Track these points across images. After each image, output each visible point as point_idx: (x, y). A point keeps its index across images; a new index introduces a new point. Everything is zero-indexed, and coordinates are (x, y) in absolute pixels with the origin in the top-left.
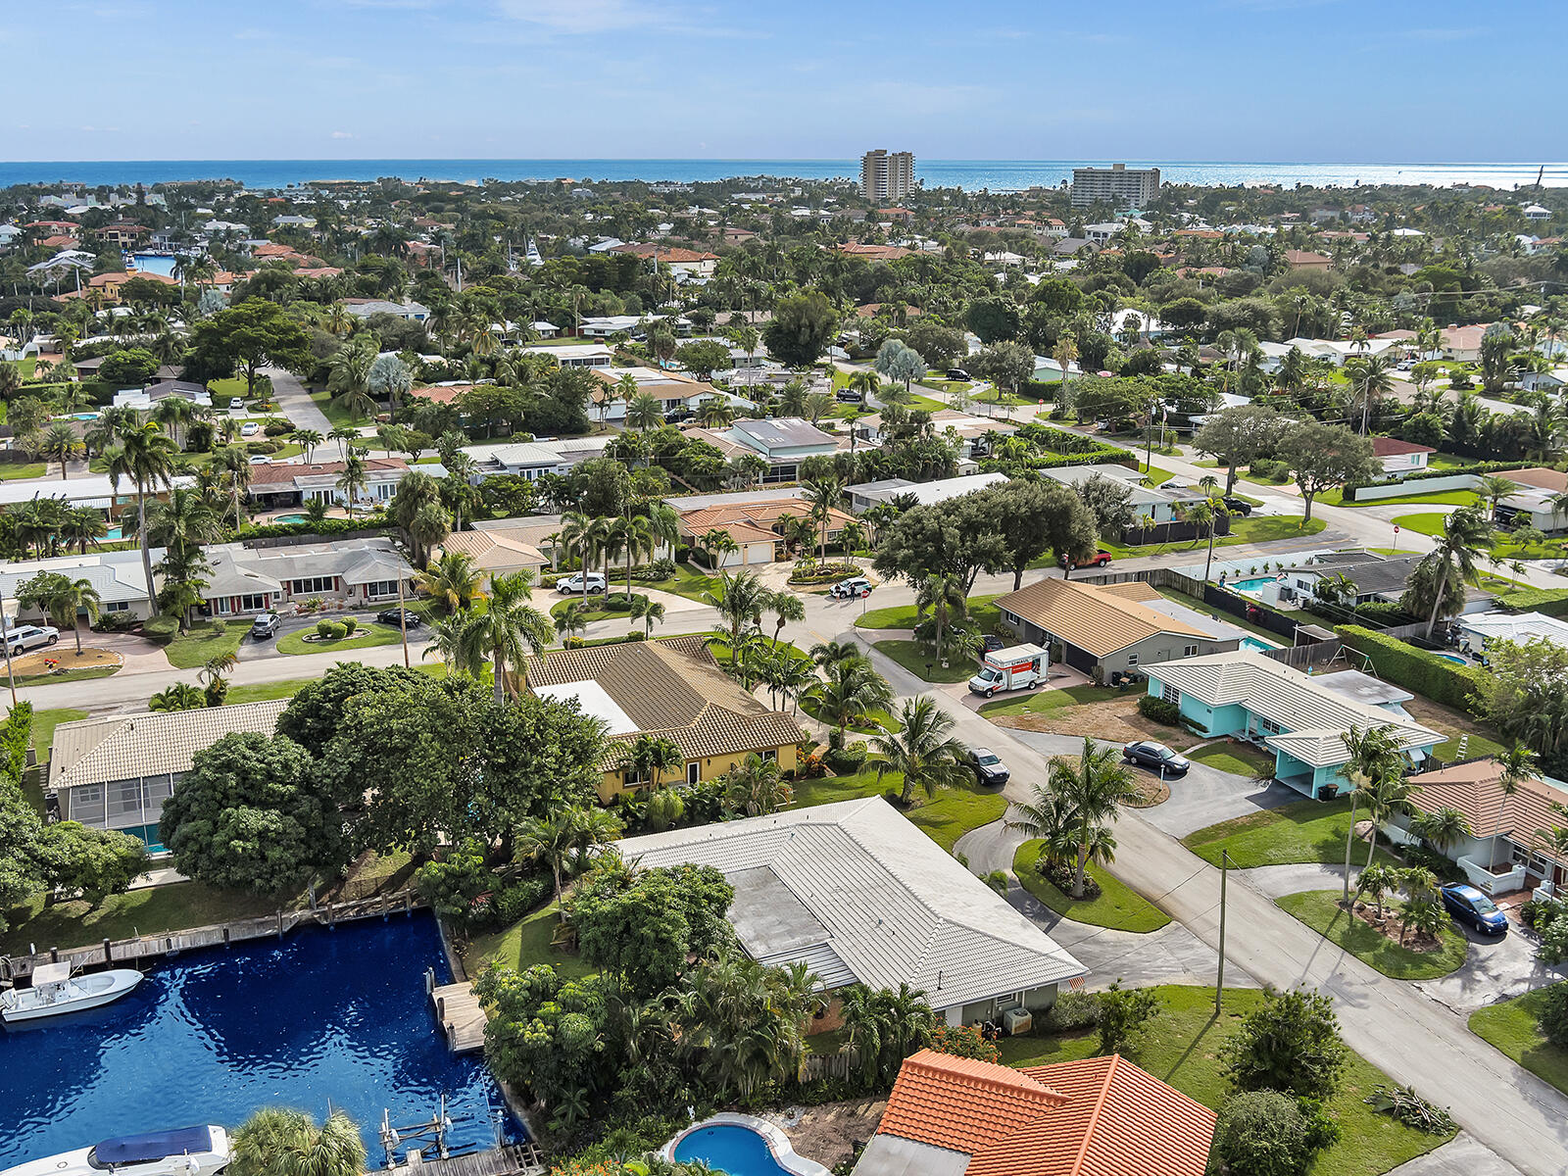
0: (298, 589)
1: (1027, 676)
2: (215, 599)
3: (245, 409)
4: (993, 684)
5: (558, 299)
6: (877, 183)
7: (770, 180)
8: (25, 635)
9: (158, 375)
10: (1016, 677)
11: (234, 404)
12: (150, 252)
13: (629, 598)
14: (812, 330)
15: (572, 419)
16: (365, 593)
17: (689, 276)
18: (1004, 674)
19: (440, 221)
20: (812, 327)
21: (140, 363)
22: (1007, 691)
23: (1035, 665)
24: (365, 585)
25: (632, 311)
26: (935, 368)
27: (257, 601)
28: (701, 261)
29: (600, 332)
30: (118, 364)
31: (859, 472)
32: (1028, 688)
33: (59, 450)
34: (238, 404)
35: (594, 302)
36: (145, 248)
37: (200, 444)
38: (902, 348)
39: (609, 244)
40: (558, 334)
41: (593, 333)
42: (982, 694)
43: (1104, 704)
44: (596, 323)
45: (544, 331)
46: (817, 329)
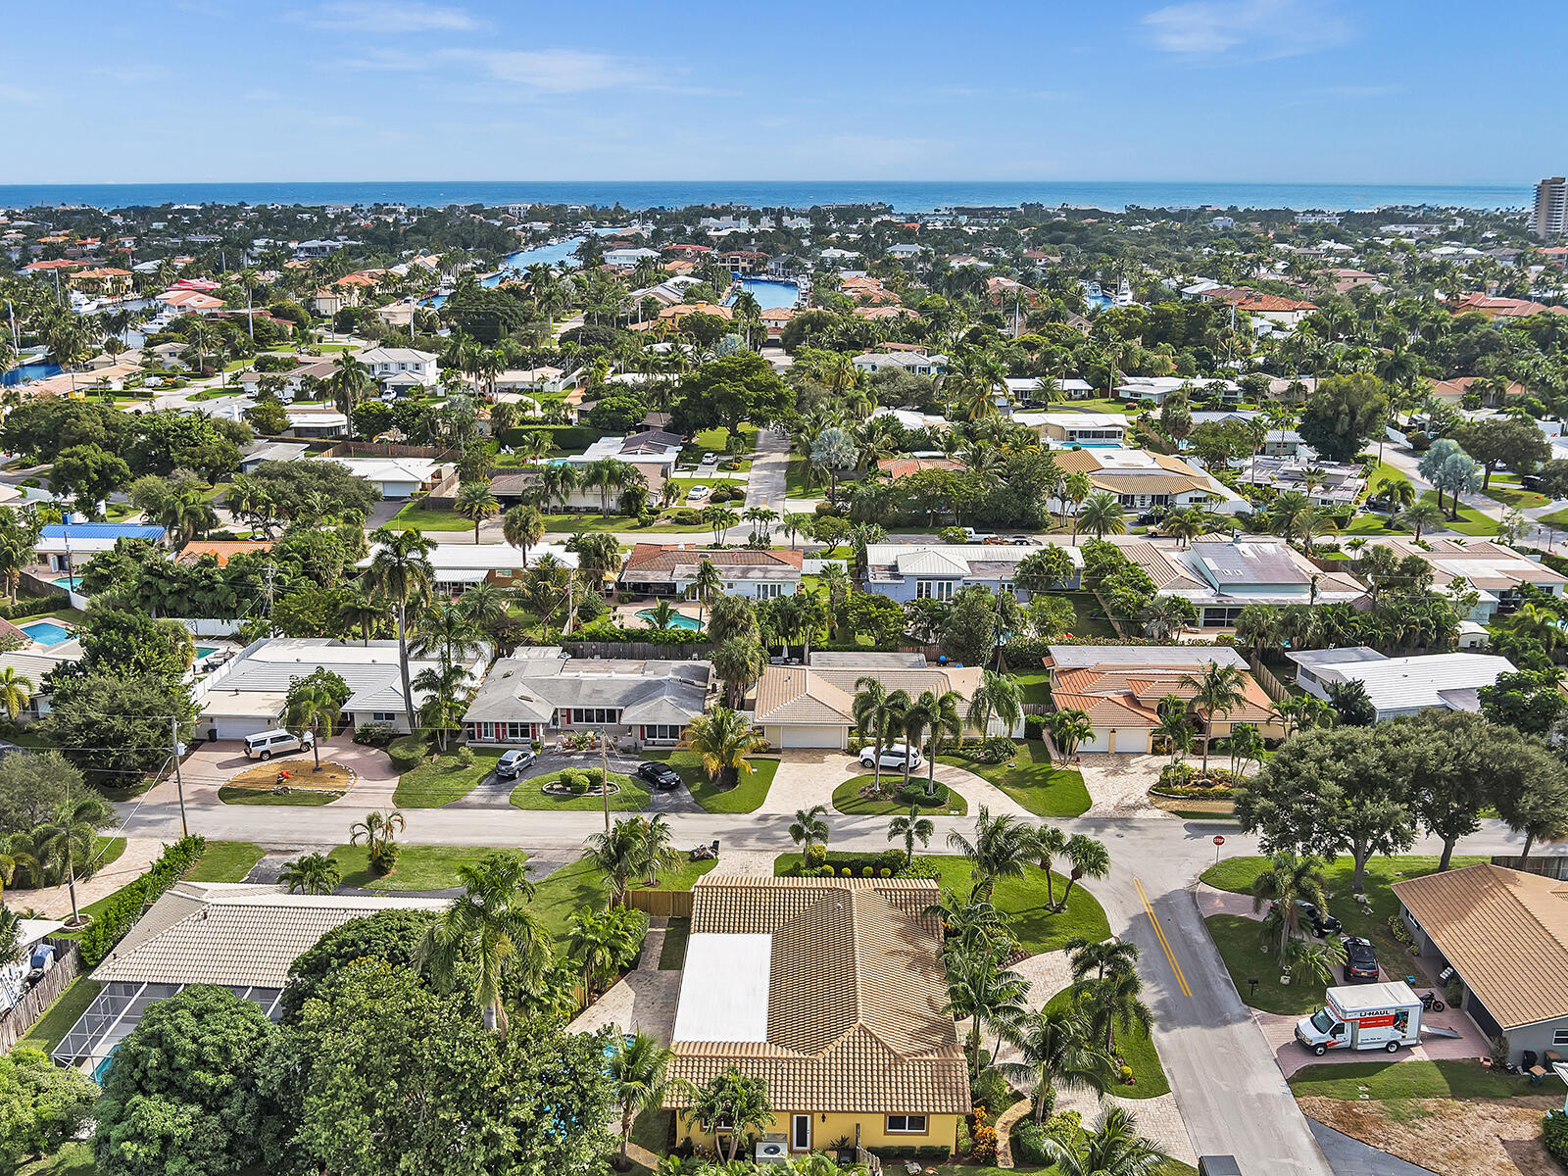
0: (578, 718)
1: (1387, 1033)
2: (479, 724)
3: (716, 465)
4: (1327, 1037)
5: (1099, 356)
6: (1550, 216)
7: (1432, 209)
8: (273, 740)
9: (645, 422)
10: (1365, 1034)
11: (705, 460)
12: (764, 277)
13: (931, 788)
14: (1353, 418)
15: (1024, 513)
16: (642, 738)
17: (1274, 328)
18: (1348, 1027)
19: (1049, 254)
20: (1353, 414)
21: (625, 411)
22: (1350, 1050)
23: (1399, 1019)
24: (642, 726)
25: (1183, 371)
26: (1513, 471)
27: (526, 730)
28: (1295, 310)
29: (1136, 395)
30: (605, 410)
31: (1314, 633)
32: (1386, 1050)
33: (471, 510)
34: (709, 461)
35: (1143, 359)
36: (760, 274)
37: (630, 509)
38: (1456, 451)
39: (1204, 286)
40: (1091, 395)
41: (1128, 396)
42: (1310, 1049)
43: (1492, 1107)
44: (1135, 385)
45: (1075, 391)
46: (1359, 418)
